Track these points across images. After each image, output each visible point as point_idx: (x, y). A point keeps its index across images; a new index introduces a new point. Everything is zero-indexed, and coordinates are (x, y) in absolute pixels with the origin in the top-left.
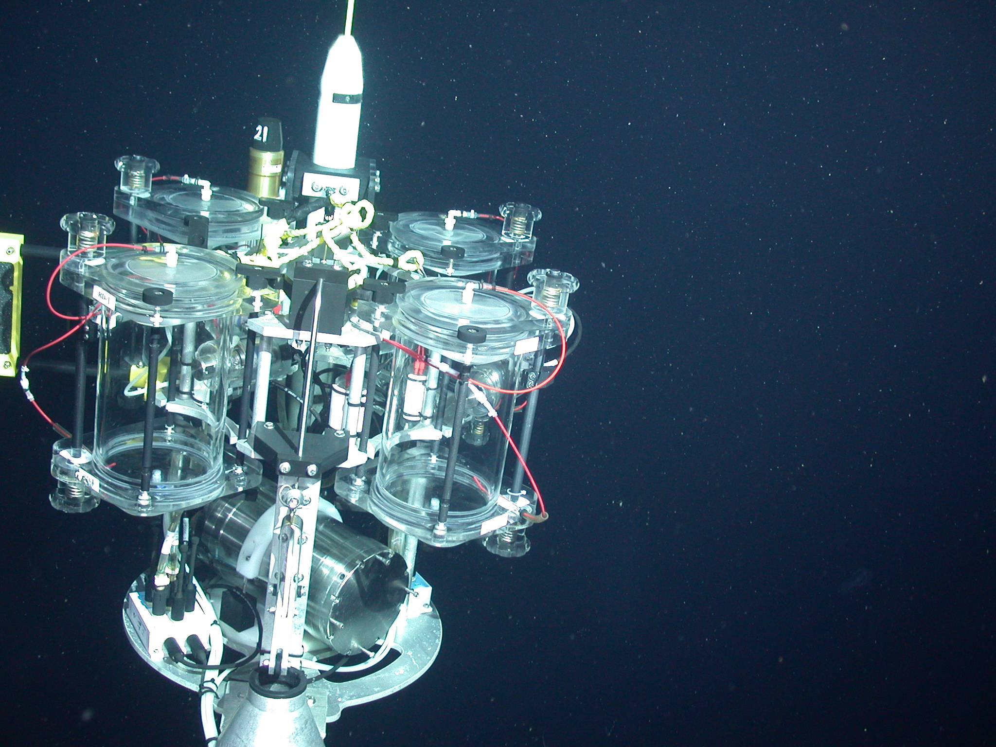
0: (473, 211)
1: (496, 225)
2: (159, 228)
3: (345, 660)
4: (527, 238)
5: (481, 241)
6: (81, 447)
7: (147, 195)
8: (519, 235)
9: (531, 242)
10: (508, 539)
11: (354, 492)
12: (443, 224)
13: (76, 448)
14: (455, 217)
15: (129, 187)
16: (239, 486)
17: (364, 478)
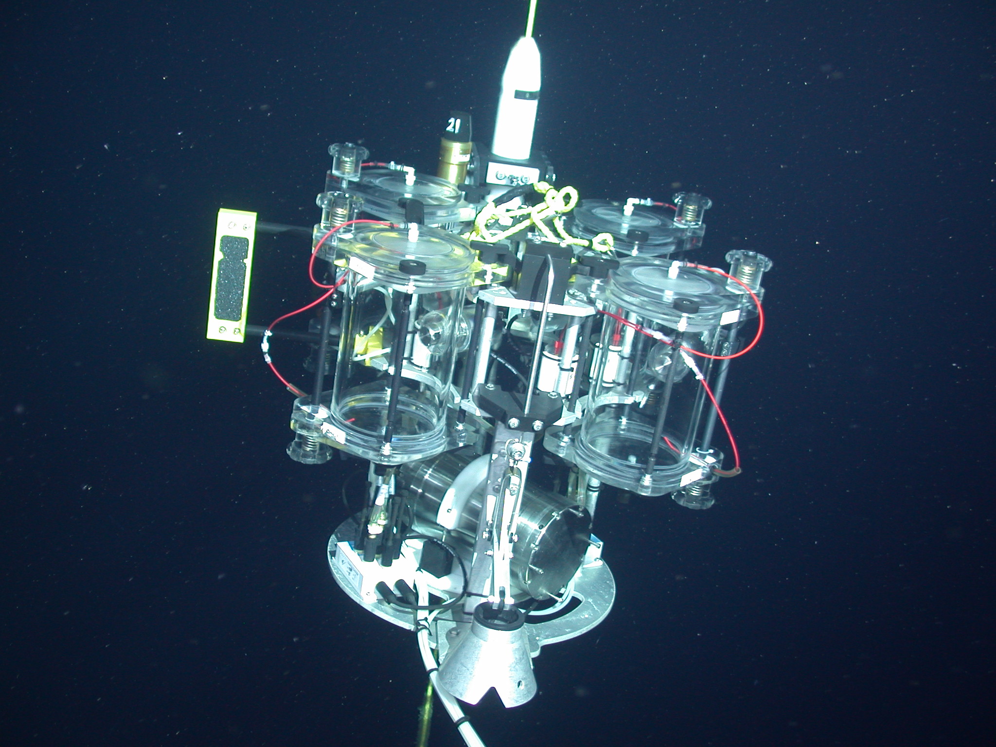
0: (649, 199)
1: (670, 212)
2: (372, 209)
3: (536, 604)
4: (697, 224)
5: (656, 227)
6: (319, 405)
7: (356, 180)
8: (690, 222)
9: (701, 228)
10: (695, 493)
11: (562, 448)
12: (622, 211)
13: (315, 405)
14: (634, 205)
15: (341, 172)
16: (461, 441)
17: (570, 436)
